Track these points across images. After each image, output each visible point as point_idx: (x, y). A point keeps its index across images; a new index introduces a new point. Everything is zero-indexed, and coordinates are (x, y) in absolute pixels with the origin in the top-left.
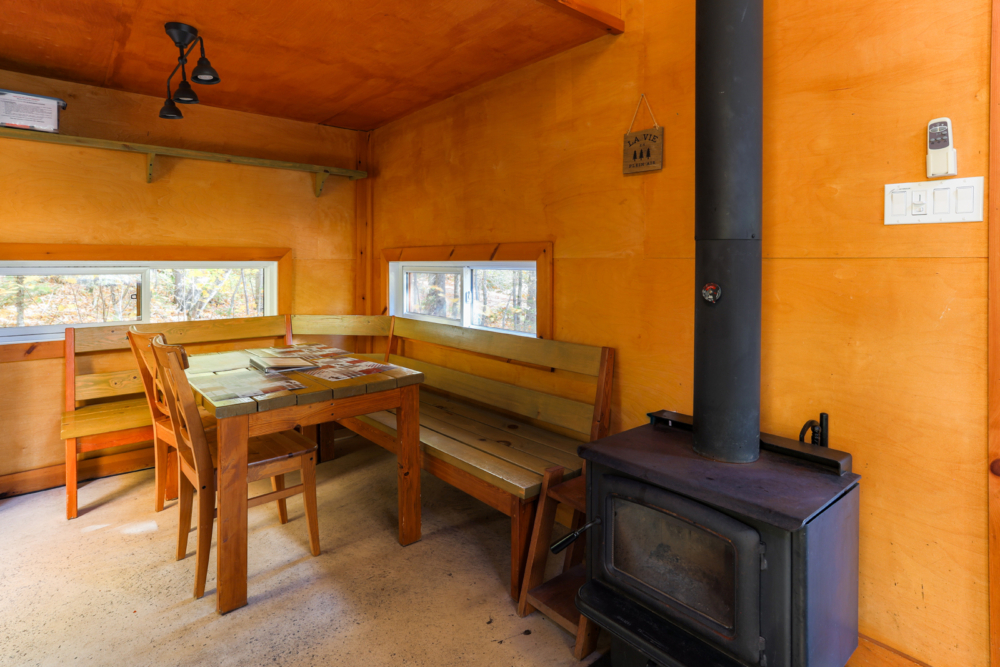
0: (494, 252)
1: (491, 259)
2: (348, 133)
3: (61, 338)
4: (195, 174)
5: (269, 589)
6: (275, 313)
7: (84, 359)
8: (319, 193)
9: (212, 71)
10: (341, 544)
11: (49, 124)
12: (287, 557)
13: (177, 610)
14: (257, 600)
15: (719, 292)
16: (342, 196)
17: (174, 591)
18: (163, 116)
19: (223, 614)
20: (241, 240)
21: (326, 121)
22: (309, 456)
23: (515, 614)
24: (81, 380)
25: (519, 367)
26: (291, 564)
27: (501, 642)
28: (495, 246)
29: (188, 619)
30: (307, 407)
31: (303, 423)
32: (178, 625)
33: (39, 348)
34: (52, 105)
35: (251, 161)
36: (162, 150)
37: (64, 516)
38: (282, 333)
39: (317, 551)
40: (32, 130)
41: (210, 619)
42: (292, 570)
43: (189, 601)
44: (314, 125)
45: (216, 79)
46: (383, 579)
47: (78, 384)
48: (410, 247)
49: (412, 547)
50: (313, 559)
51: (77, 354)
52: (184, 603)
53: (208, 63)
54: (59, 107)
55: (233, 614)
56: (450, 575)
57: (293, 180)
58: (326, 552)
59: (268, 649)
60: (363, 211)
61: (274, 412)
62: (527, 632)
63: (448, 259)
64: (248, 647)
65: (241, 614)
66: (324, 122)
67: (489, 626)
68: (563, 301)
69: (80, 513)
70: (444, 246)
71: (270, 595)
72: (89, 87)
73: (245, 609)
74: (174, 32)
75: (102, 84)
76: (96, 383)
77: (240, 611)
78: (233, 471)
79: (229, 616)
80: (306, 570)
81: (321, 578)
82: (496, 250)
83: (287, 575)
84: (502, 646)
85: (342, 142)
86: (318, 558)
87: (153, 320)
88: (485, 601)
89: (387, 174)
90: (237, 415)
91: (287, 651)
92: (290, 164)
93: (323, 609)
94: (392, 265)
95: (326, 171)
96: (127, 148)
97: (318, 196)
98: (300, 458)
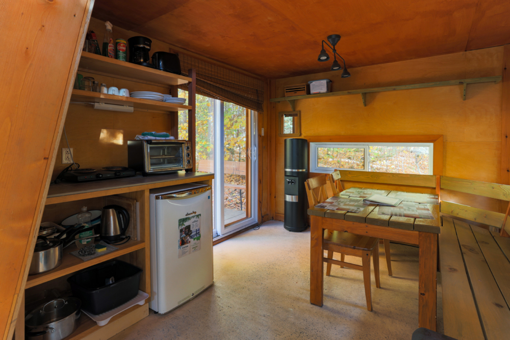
5: (335, 308)
6: (432, 174)
8: (465, 97)
11: (324, 90)
12: (357, 302)
13: (305, 291)
14: (327, 308)
19: (311, 304)
22: (366, 252)
26: (355, 306)
29: (303, 297)
31: (349, 231)
32: (299, 296)
34: (324, 82)
38: (434, 186)
39: (370, 308)
40: (319, 93)
41: (306, 302)
42: (352, 308)
50: (366, 311)
54: (327, 82)
55: (314, 306)
58: (377, 313)
59: (304, 328)
64: (302, 321)
71: (332, 310)
73: (319, 308)
79: (312, 306)
80: (356, 312)
81: (357, 321)
83: (348, 308)
86: (369, 312)
87: (370, 170)
90: (316, 216)
91: (307, 334)
96: (349, 93)
97: (465, 100)
98: (361, 251)
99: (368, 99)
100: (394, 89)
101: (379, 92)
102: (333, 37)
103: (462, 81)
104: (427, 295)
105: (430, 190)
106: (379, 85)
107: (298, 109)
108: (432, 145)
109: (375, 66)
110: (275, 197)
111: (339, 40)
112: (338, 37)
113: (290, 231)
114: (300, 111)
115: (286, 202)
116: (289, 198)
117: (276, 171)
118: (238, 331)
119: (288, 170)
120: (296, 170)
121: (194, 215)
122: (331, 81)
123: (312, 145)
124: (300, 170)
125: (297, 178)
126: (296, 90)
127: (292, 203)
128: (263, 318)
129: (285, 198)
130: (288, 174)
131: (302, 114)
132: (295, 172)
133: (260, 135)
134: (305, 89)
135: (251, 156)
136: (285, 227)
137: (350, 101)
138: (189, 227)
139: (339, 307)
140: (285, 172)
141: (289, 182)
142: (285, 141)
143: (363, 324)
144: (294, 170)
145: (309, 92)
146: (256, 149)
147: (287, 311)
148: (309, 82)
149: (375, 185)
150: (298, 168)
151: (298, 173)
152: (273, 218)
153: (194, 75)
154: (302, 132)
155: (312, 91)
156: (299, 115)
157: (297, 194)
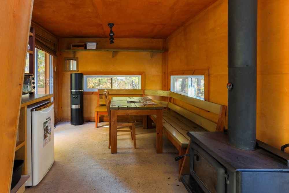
0: (193, 73)
1: (193, 75)
2: (160, 40)
3: (97, 91)
4: (122, 55)
6: (141, 89)
7: (101, 96)
8: (152, 57)
9: (113, 33)
10: (142, 148)
11: (94, 48)
12: (129, 147)
14: (119, 153)
15: (232, 86)
16: (159, 57)
17: (106, 146)
18: (110, 43)
19: (112, 153)
20: (132, 70)
21: (153, 37)
22: (134, 123)
23: (177, 180)
24: (100, 100)
25: (200, 109)
26: (129, 148)
27: (169, 184)
28: (194, 71)
29: (106, 152)
30: (131, 111)
31: (130, 114)
32: (104, 152)
33: (94, 93)
34: (95, 44)
35: (133, 50)
36: (114, 50)
37: (95, 127)
38: (142, 94)
39: (135, 148)
40: (92, 49)
41: (109, 153)
42: (129, 150)
43: (107, 149)
44: (150, 39)
45: (114, 35)
46: (147, 159)
47: (100, 101)
48: (175, 71)
49: (159, 154)
50: (134, 149)
51: (100, 95)
52: (106, 149)
53: (112, 31)
54: (96, 44)
56: (165, 164)
57: (145, 54)
58: (138, 149)
59: (116, 163)
60: (165, 61)
61: (123, 111)
62: (178, 185)
63: (183, 75)
64: (113, 161)
65: (115, 155)
66: (153, 38)
67: (168, 179)
68: (212, 89)
69: (98, 127)
70: (182, 71)
71: (122, 153)
72: (102, 39)
73: (116, 154)
74: (109, 25)
75: (104, 38)
76: (103, 101)
77: (115, 154)
78: (114, 122)
79: (113, 154)
80: (131, 151)
81: (133, 153)
82: (194, 72)
83: (127, 150)
84: (168, 185)
85: (158, 42)
86: (135, 149)
87: (114, 89)
88: (171, 173)
89: (170, 50)
90: (114, 110)
91: (119, 165)
92: (143, 50)
93: (131, 160)
94: (171, 76)
95: (152, 51)
96: (108, 51)
97: (152, 58)
98: (131, 123)
99: (115, 54)
100: (128, 51)
101: (119, 51)
102: (111, 24)
103: (152, 50)
104: (159, 133)
105: (140, 96)
106: (119, 48)
107: (77, 56)
108: (140, 76)
109: (118, 39)
110: (62, 108)
111: (113, 26)
112: (113, 24)
113: (75, 125)
114: (78, 58)
115: (72, 109)
116: (74, 107)
117: (62, 92)
118: (88, 175)
119: (73, 91)
120: (78, 91)
121: (49, 119)
122: (97, 44)
123: (85, 76)
124: (80, 91)
125: (79, 95)
126: (78, 46)
127: (76, 109)
128: (95, 166)
129: (71, 106)
130: (73, 93)
131: (79, 59)
132: (78, 92)
133: (54, 71)
134: (84, 46)
135: (49, 84)
136: (72, 124)
137: (106, 54)
138: (47, 127)
139: (123, 151)
140: (71, 92)
141: (75, 97)
142: (71, 74)
143: (137, 154)
144: (77, 91)
145: (86, 48)
146: (52, 79)
147: (104, 160)
148: (86, 43)
149: (117, 96)
150: (79, 90)
151: (79, 92)
152: (60, 121)
153: (34, 31)
154: (79, 70)
155: (88, 48)
156: (77, 60)
157: (79, 103)
